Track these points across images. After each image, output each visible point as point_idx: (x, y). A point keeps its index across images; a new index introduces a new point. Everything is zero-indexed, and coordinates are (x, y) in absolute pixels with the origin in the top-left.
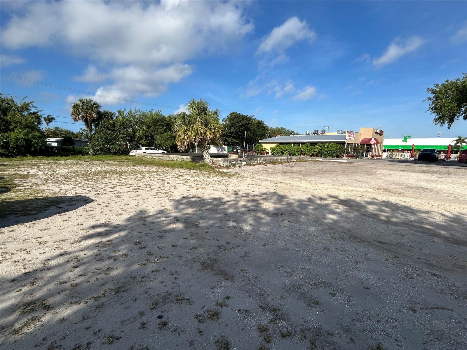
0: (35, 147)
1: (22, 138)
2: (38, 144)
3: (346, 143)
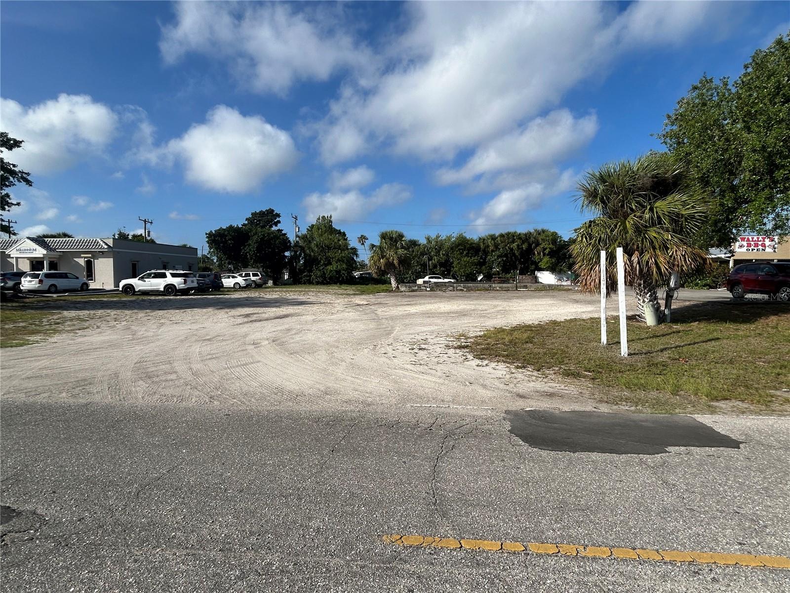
3: (730, 260)
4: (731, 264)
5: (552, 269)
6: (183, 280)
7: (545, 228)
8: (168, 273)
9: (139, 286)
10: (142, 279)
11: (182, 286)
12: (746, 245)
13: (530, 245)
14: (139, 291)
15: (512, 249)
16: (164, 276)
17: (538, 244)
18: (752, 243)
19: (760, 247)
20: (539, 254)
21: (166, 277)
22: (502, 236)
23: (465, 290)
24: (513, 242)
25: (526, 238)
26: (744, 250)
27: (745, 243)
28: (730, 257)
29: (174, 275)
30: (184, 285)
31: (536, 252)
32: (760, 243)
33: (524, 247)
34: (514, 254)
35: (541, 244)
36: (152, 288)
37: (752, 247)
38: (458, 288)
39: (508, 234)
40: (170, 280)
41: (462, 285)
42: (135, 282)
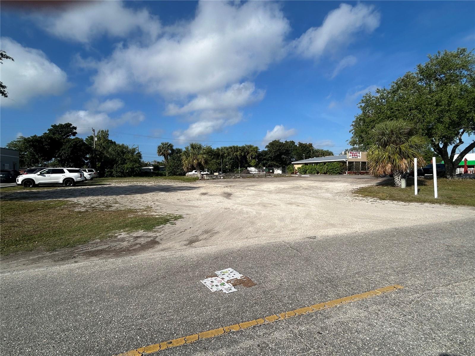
0: (136, 172)
1: (130, 167)
2: (138, 171)
3: (347, 162)
4: (347, 163)
5: (256, 166)
6: (80, 175)
7: (252, 145)
8: (65, 170)
9: (38, 179)
10: (41, 174)
11: (79, 179)
12: (352, 155)
13: (245, 153)
14: (40, 184)
15: (237, 155)
16: (62, 172)
17: (248, 153)
18: (354, 154)
19: (356, 156)
20: (249, 158)
21: (65, 173)
22: (231, 148)
23: (241, 178)
24: (237, 151)
25: (243, 149)
26: (351, 157)
27: (351, 155)
28: (347, 161)
29: (70, 171)
30: (80, 178)
31: (248, 157)
32: (356, 155)
33: (243, 154)
34: (238, 158)
35: (250, 153)
36: (52, 181)
37: (354, 156)
38: (237, 177)
39: (234, 147)
40: (67, 174)
41: (239, 175)
42: (35, 176)
